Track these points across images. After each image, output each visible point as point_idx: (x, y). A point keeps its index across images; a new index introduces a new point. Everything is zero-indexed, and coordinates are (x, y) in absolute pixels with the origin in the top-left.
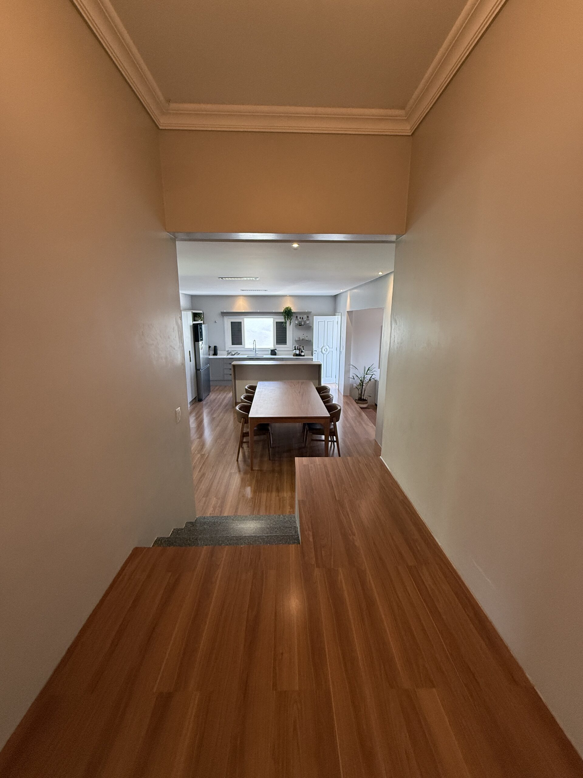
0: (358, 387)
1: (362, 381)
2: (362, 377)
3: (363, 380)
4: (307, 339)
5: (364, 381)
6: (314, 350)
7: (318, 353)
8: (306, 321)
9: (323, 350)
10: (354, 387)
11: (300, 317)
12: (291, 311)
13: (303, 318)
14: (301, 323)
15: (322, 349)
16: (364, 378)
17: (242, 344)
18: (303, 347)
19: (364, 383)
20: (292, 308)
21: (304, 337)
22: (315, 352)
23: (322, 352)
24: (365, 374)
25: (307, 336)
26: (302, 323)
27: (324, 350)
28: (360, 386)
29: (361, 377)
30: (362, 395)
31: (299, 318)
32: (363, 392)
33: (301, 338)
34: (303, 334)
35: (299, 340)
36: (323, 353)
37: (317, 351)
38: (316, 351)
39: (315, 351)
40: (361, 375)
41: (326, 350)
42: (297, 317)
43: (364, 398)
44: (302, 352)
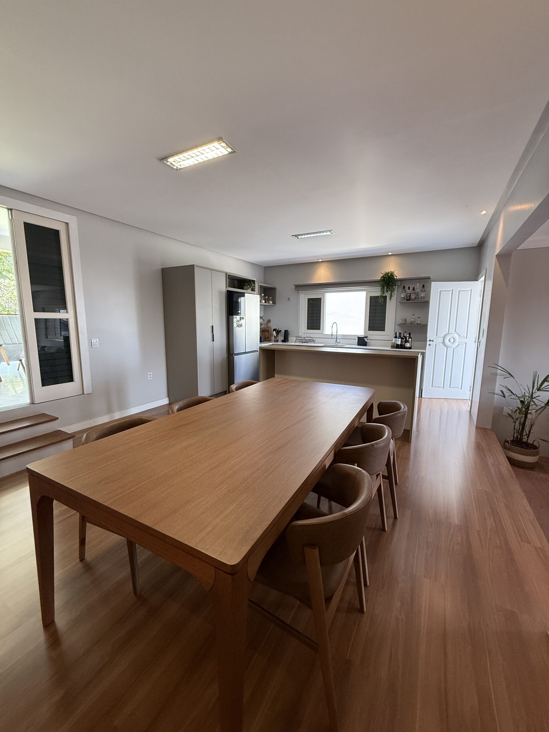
0: (514, 415)
1: (526, 403)
2: (527, 394)
3: (529, 403)
4: (418, 322)
5: (532, 403)
6: (428, 339)
7: (436, 345)
8: (419, 293)
9: (447, 341)
10: (505, 413)
11: (409, 287)
12: (394, 277)
13: (415, 288)
14: (410, 296)
15: (444, 338)
16: (532, 397)
17: (319, 329)
18: (410, 334)
19: (530, 408)
20: (395, 273)
21: (414, 318)
22: (431, 343)
23: (443, 342)
24: (535, 388)
25: (419, 318)
26: (413, 297)
27: (449, 340)
28: (519, 414)
29: (524, 396)
30: (524, 434)
31: (407, 288)
32: (527, 429)
33: (409, 321)
34: (414, 315)
35: (404, 323)
36: (446, 344)
37: (435, 341)
38: (432, 341)
39: (430, 341)
40: (523, 391)
41: (452, 340)
42: (404, 287)
43: (530, 441)
44: (406, 341)
